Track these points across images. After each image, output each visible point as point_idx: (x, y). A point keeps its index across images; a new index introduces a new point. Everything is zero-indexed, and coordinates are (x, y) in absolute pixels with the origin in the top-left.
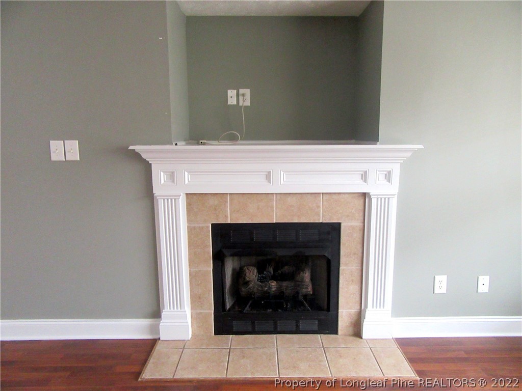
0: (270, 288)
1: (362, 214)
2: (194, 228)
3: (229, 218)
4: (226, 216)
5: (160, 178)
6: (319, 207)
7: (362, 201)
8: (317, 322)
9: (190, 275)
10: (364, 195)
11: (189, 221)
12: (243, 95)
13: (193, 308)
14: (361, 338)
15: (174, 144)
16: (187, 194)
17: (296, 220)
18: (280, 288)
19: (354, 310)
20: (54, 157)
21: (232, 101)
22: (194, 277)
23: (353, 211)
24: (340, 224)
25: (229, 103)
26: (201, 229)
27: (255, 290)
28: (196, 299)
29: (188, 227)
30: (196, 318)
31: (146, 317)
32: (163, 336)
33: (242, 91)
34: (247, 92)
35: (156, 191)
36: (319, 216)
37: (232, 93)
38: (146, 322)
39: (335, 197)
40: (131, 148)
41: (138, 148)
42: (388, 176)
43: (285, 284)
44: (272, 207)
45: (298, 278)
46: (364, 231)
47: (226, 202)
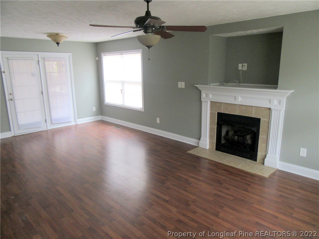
0: (235, 138)
1: (269, 116)
2: (212, 113)
3: (223, 111)
4: (222, 110)
5: (203, 95)
6: (252, 111)
7: (269, 111)
8: (249, 155)
9: (210, 128)
10: (270, 109)
11: (211, 110)
12: (244, 66)
13: (210, 139)
14: (264, 165)
15: (209, 85)
16: (211, 101)
17: (244, 115)
18: (238, 139)
19: (264, 154)
20: (179, 87)
21: (240, 68)
22: (211, 129)
23: (266, 114)
24: (260, 119)
25: (239, 69)
26: (214, 113)
27: (230, 138)
28: (211, 137)
29: (210, 112)
30: (211, 143)
31: (197, 139)
32: (200, 146)
33: (244, 64)
34: (246, 65)
35: (202, 100)
36: (252, 114)
37: (240, 65)
38: (196, 140)
39: (259, 108)
40: (195, 85)
41: (197, 86)
42: (280, 102)
43: (240, 138)
44: (236, 109)
45: (245, 137)
46: (269, 123)
47: (222, 105)
